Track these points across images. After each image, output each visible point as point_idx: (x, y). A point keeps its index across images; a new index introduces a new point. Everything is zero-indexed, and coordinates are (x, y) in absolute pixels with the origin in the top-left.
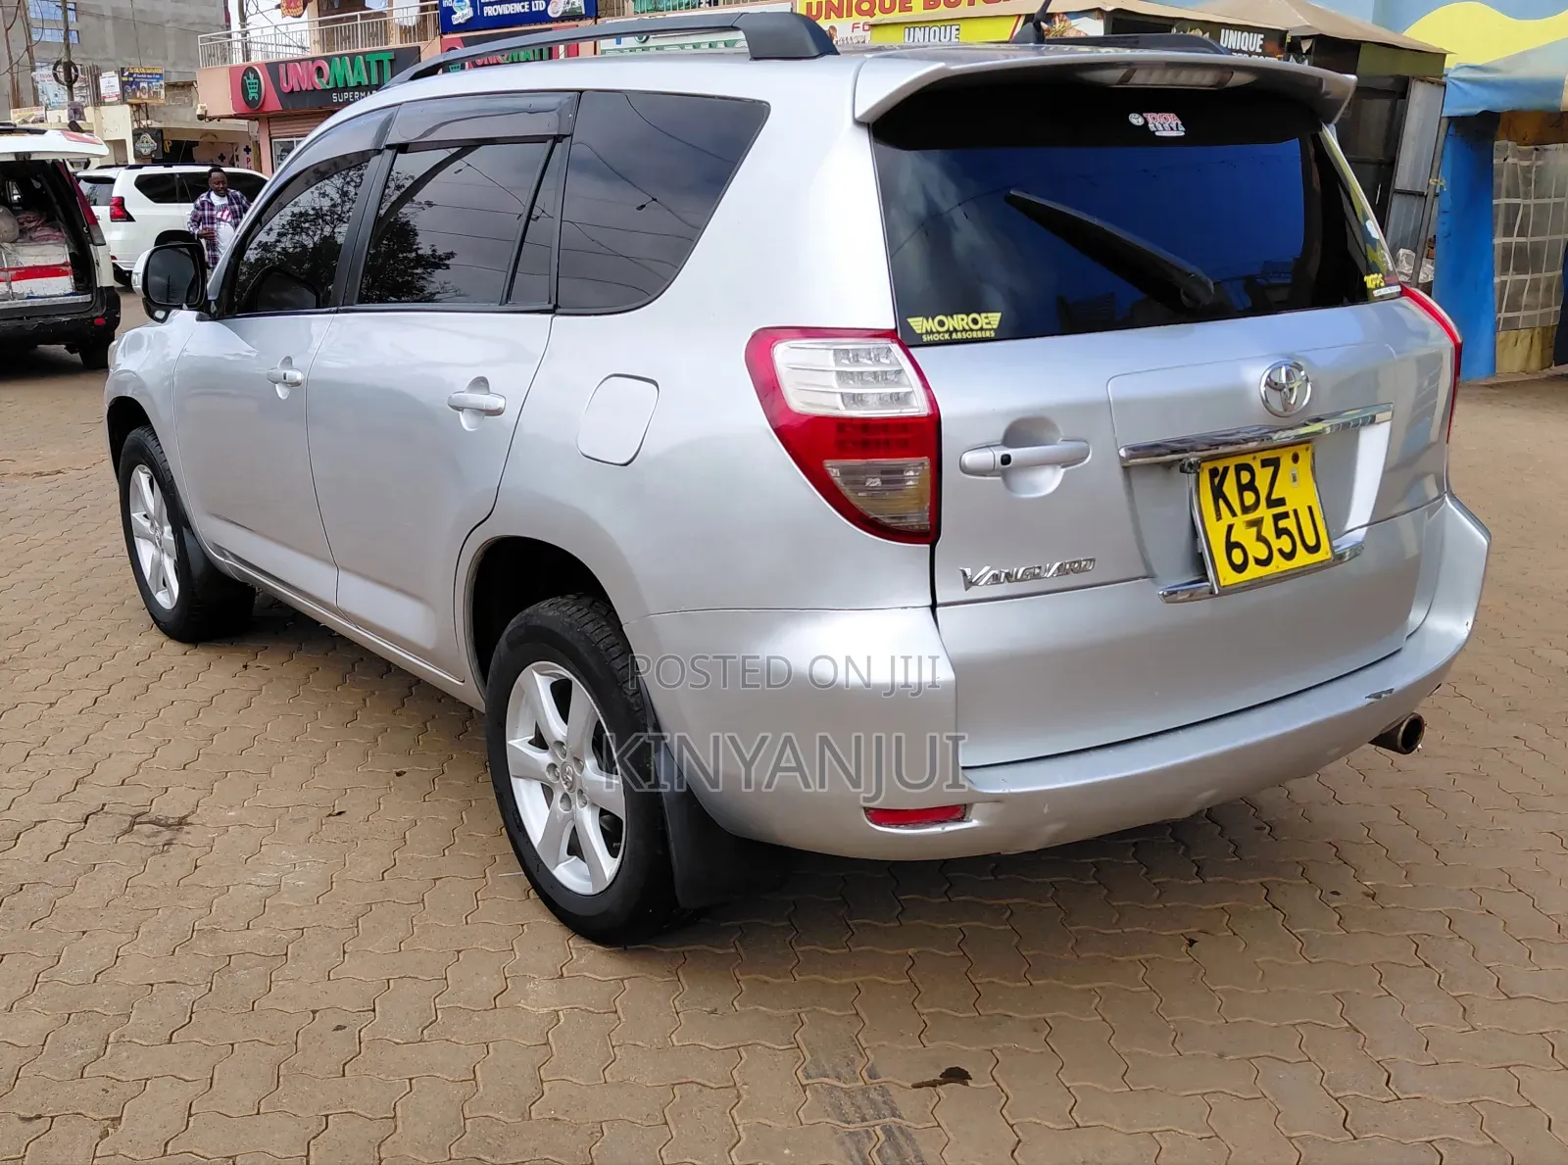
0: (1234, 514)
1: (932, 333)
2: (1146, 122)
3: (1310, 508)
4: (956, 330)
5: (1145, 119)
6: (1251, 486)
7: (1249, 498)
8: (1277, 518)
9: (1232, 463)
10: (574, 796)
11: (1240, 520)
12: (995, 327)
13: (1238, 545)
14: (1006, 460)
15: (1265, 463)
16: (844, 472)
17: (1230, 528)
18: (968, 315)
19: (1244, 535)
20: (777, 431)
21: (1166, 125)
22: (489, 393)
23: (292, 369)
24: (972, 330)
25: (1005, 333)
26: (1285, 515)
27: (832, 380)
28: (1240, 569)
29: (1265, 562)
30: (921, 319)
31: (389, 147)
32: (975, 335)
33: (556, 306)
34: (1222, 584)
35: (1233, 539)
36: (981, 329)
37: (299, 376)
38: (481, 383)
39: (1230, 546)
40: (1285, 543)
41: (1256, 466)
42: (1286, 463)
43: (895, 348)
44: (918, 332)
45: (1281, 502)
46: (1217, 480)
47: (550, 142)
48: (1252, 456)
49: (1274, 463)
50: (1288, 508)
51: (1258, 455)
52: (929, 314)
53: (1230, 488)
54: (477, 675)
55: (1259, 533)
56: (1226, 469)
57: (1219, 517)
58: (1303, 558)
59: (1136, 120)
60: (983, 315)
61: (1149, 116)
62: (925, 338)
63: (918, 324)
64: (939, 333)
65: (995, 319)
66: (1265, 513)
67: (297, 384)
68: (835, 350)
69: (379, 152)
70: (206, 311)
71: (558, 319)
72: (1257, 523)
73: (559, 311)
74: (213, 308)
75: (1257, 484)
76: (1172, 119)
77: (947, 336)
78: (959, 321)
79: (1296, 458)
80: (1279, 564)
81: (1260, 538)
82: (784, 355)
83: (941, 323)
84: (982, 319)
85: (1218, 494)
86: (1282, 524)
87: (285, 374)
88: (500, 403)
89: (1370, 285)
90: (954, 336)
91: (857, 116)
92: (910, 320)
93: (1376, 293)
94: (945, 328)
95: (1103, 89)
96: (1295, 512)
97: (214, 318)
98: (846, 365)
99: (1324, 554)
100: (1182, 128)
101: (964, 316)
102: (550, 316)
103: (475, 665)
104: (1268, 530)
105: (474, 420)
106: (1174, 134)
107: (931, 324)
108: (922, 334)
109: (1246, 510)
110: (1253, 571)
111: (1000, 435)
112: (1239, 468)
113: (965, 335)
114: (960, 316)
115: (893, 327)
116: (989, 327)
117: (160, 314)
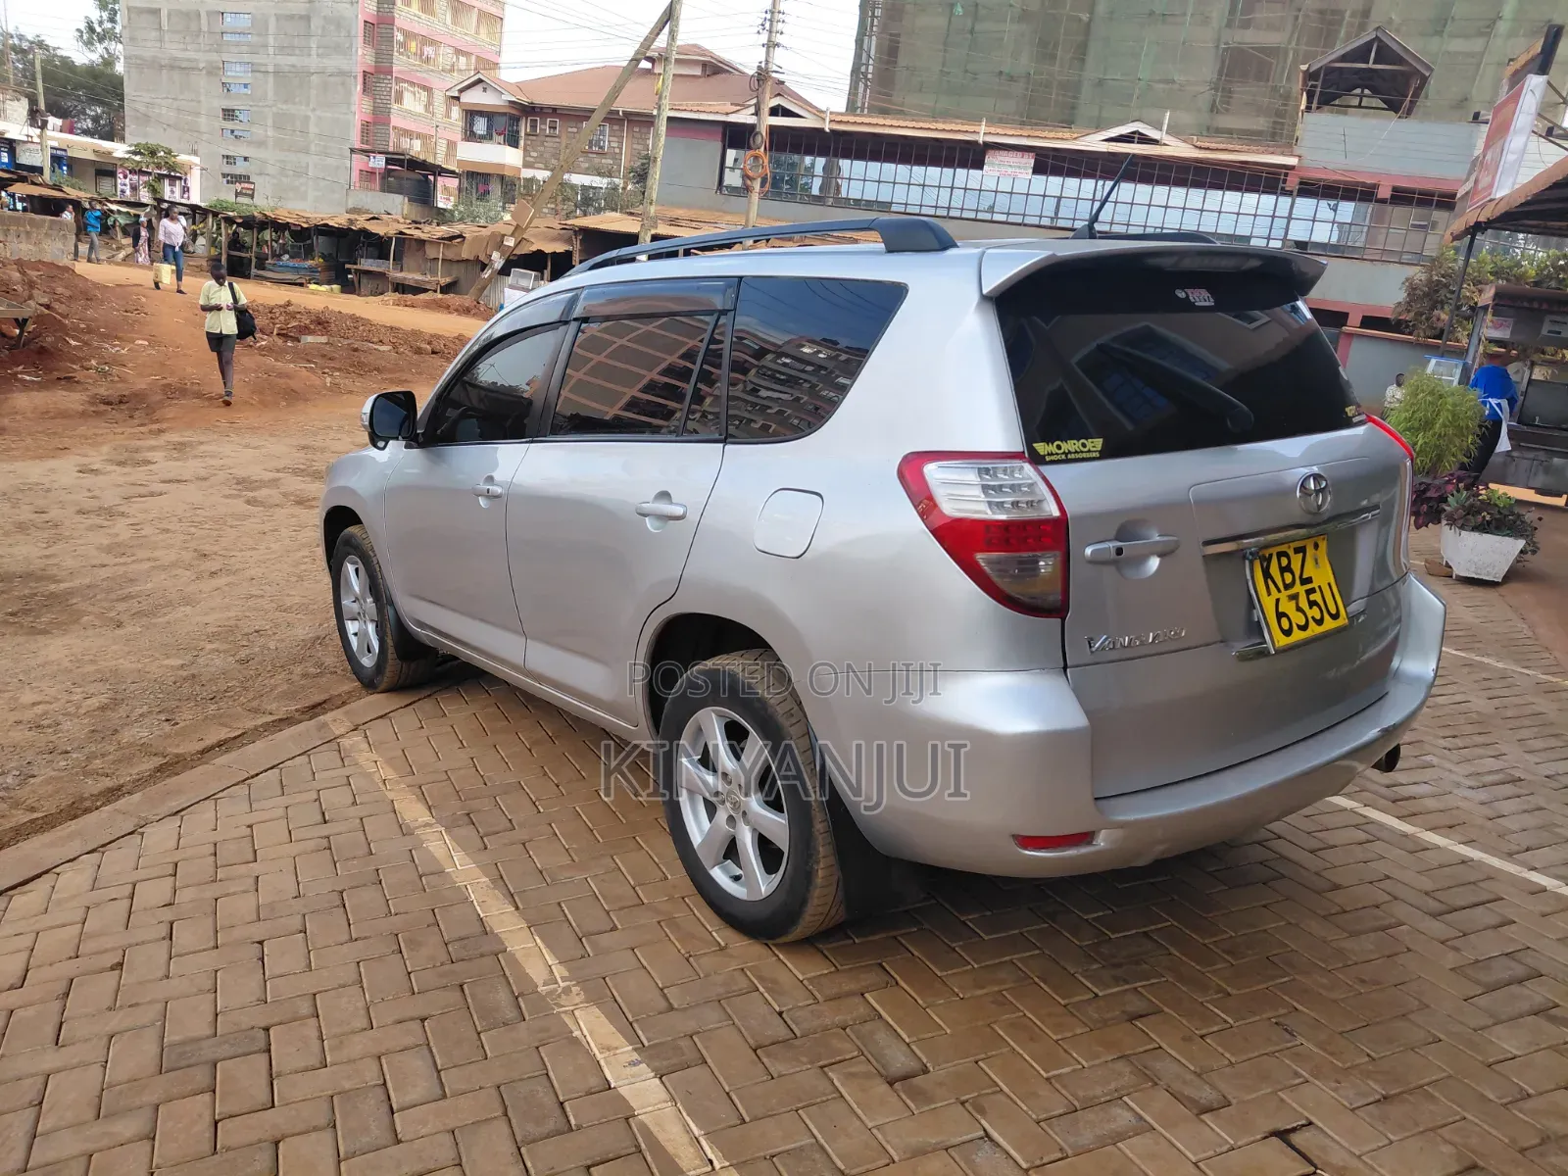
0: (1279, 591)
1: (1052, 454)
2: (1188, 296)
3: (1329, 584)
4: (1070, 452)
5: (1186, 293)
6: (1288, 569)
7: (1288, 577)
8: (1309, 592)
9: (1274, 551)
10: (738, 817)
11: (1284, 595)
12: (1099, 449)
13: (1284, 615)
14: (1119, 551)
15: (1297, 551)
16: (989, 562)
17: (1278, 600)
18: (1078, 441)
19: (1287, 607)
20: (931, 532)
21: (1201, 298)
22: (671, 503)
23: (493, 485)
24: (1082, 452)
25: (1107, 453)
26: (1313, 591)
27: (977, 492)
28: (1288, 633)
29: (1303, 628)
30: (1042, 444)
31: (575, 319)
32: (1084, 455)
33: (726, 438)
34: (1277, 645)
35: (1280, 610)
36: (1089, 451)
37: (499, 490)
38: (664, 496)
39: (1280, 615)
40: (1315, 612)
41: (1291, 553)
42: (1310, 551)
43: (1028, 468)
44: (1042, 453)
45: (1309, 580)
46: (1265, 564)
47: (716, 316)
48: (1286, 545)
49: (1301, 550)
50: (1314, 585)
51: (1291, 544)
52: (1049, 440)
53: (1274, 570)
54: (650, 723)
55: (1297, 604)
56: (1271, 555)
57: (1269, 594)
58: (1329, 624)
59: (1181, 294)
60: (1090, 440)
61: (1189, 291)
62: (1048, 459)
63: (1041, 448)
64: (1057, 454)
65: (1097, 443)
66: (1299, 589)
67: (498, 497)
68: (979, 469)
69: (566, 323)
70: (413, 441)
71: (729, 447)
72: (1294, 597)
73: (729, 440)
74: (421, 439)
75: (1292, 566)
76: (1204, 293)
77: (1063, 457)
78: (1071, 445)
79: (1316, 546)
80: (1314, 630)
81: (1299, 609)
82: (932, 471)
83: (1059, 447)
84: (1089, 443)
85: (1267, 575)
86: (1312, 597)
87: (488, 490)
88: (679, 511)
89: (1350, 414)
90: (1069, 456)
91: (985, 292)
92: (1035, 445)
93: (1355, 420)
94: (1062, 451)
95: (1159, 271)
96: (1320, 587)
97: (420, 446)
98: (988, 480)
99: (1342, 621)
100: (1212, 300)
101: (1075, 441)
102: (721, 445)
103: (649, 713)
104: (1304, 604)
105: (657, 523)
106: (1207, 304)
107: (1052, 448)
108: (1044, 456)
109: (1287, 587)
110: (1298, 635)
111: (1113, 533)
112: (1280, 555)
113: (1077, 456)
114: (1073, 442)
115: (1021, 450)
116: (1094, 449)
117: (381, 444)
